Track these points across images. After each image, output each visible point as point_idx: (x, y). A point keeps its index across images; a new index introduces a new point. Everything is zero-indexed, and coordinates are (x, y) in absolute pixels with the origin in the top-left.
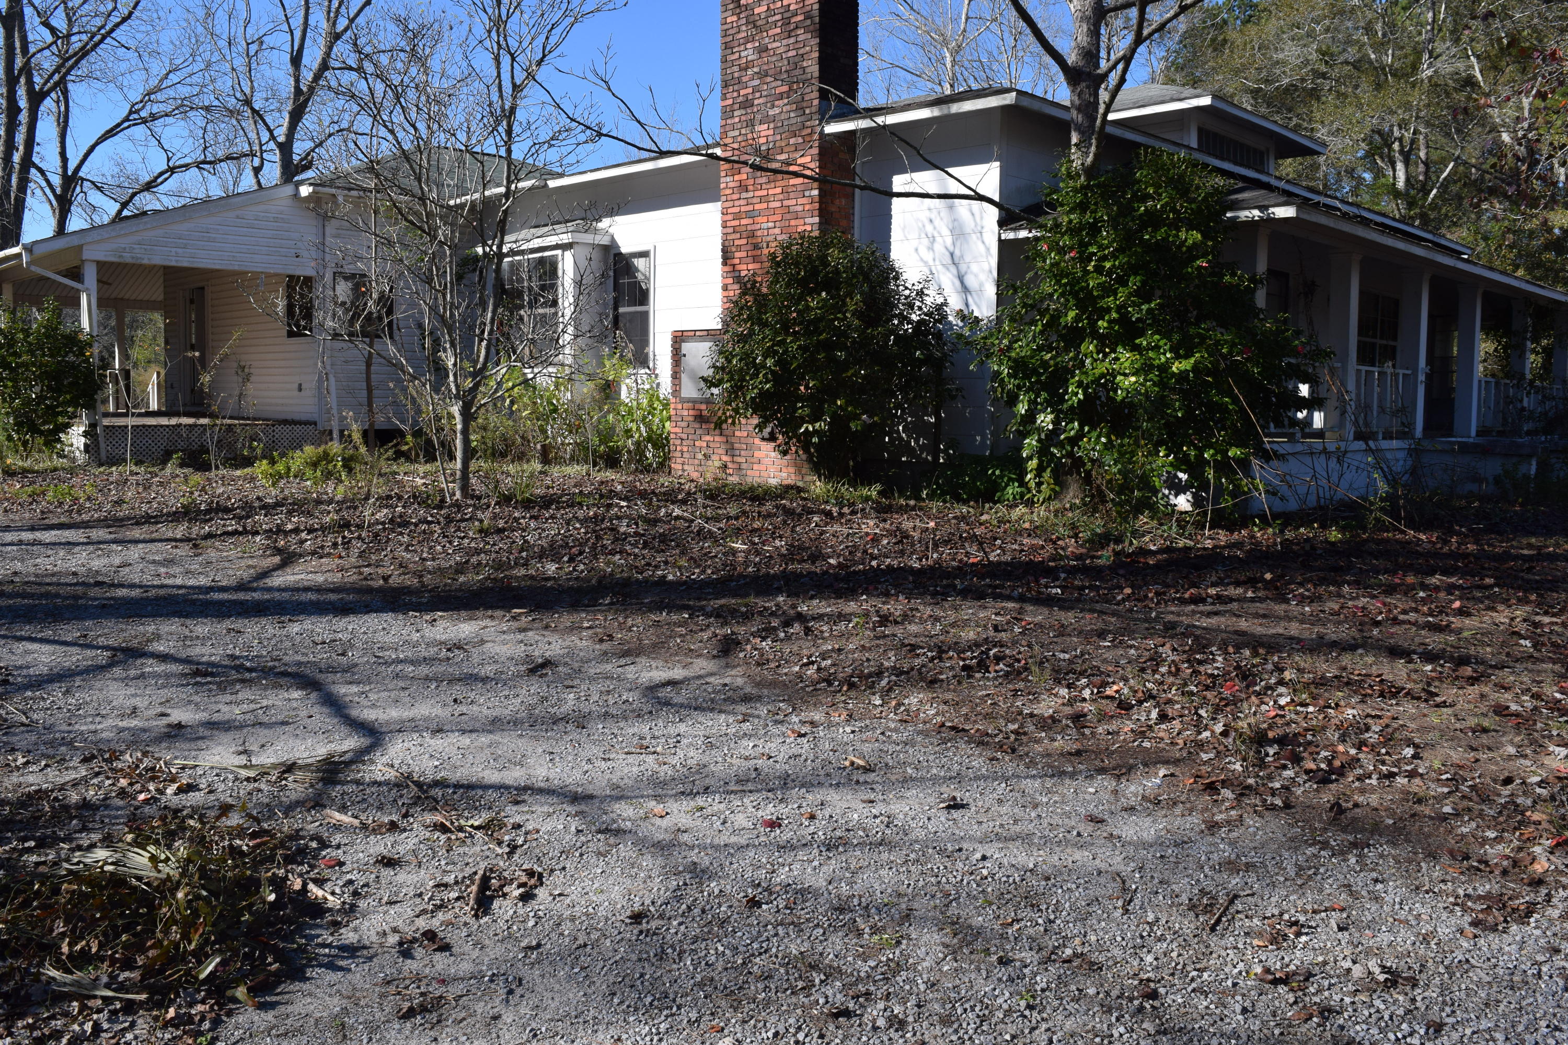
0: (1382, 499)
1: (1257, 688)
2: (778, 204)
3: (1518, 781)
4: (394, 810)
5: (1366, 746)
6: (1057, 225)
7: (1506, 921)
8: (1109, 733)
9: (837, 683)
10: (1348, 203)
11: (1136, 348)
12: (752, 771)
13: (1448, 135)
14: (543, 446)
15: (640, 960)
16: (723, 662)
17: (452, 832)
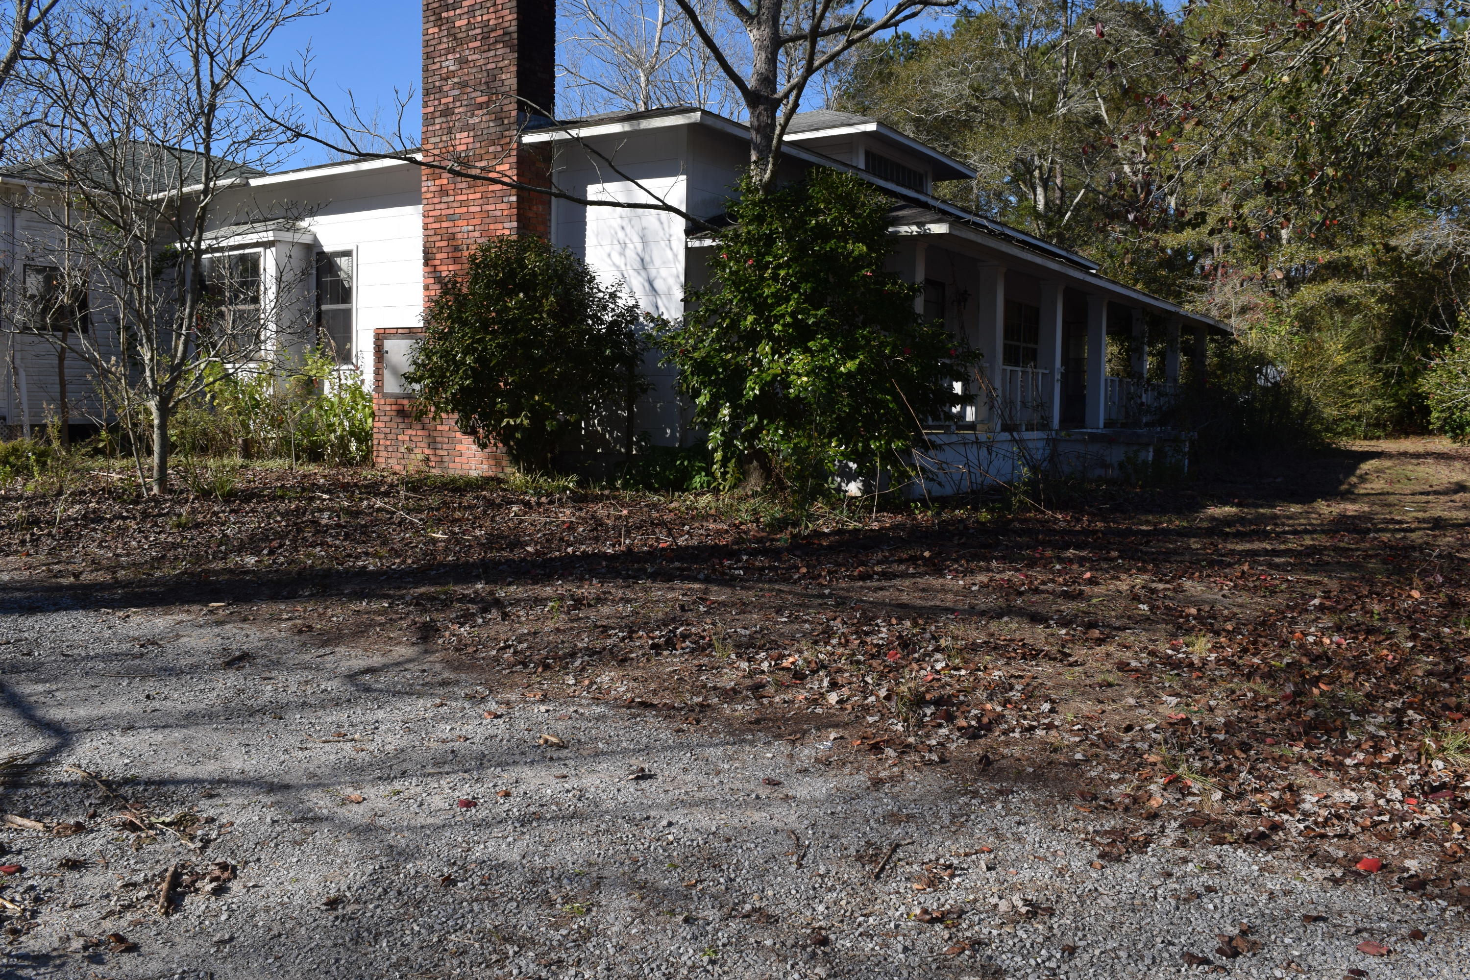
0: (1025, 484)
1: (916, 655)
2: (478, 209)
3: (1137, 728)
4: (81, 811)
5: (1010, 703)
6: (737, 236)
7: (1128, 852)
8: (785, 702)
9: (532, 665)
10: (995, 222)
11: (807, 350)
12: (449, 754)
13: (1079, 165)
14: (245, 441)
15: (335, 945)
16: (422, 647)
17: (141, 830)
